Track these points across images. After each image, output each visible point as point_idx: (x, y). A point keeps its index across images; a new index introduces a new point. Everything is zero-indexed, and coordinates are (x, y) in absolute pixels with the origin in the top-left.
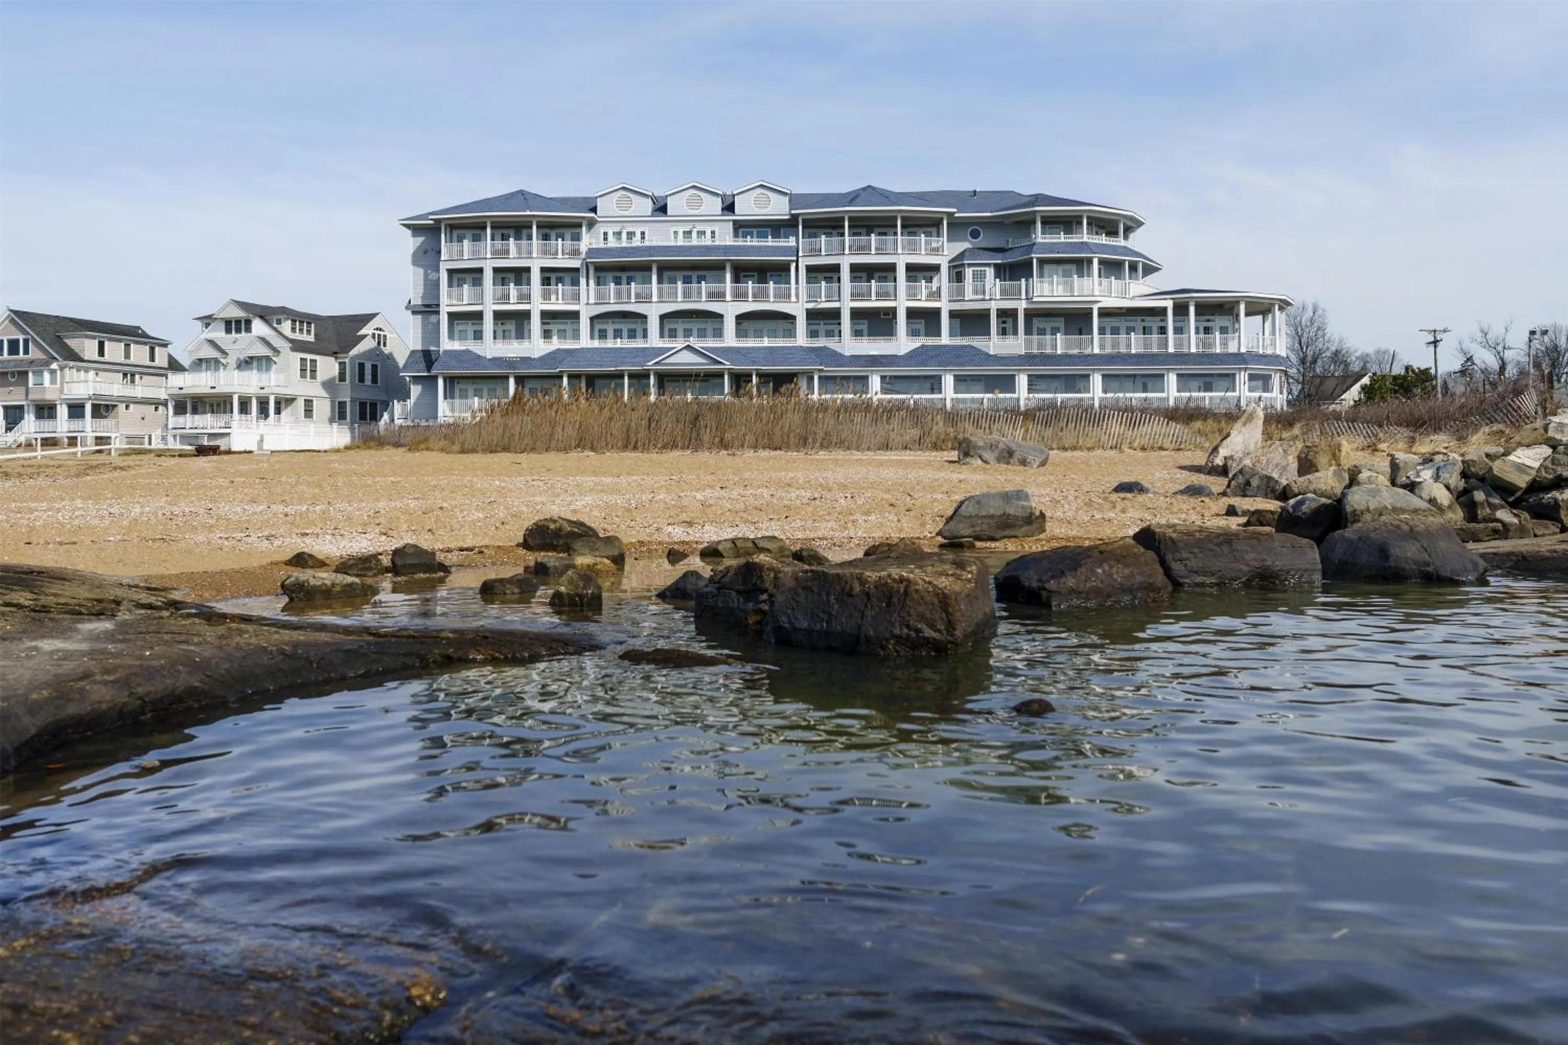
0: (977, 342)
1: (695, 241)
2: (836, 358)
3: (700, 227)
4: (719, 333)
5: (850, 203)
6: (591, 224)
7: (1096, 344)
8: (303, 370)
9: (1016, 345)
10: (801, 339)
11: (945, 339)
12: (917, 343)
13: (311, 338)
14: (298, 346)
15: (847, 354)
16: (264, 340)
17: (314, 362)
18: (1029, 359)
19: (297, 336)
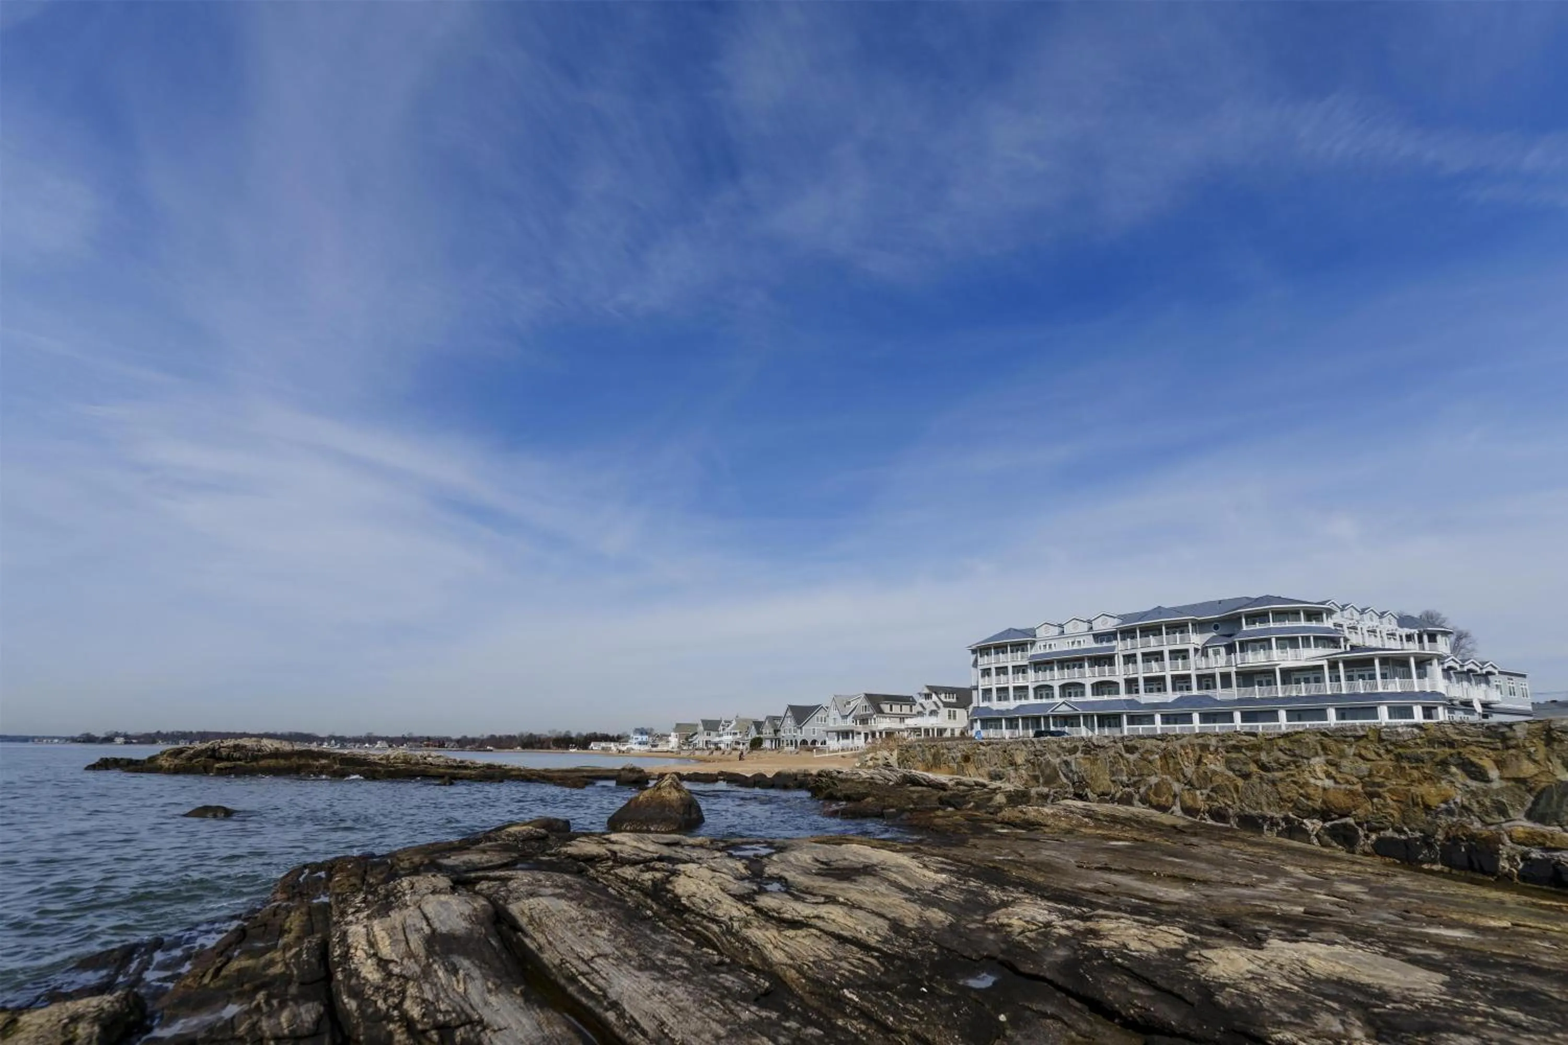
0: (1210, 693)
1: (1076, 647)
2: (1136, 704)
3: (1077, 639)
4: (1083, 694)
5: (1140, 620)
6: (1033, 643)
7: (1280, 691)
8: (950, 716)
9: (1234, 693)
10: (1123, 696)
11: (1195, 692)
12: (1178, 694)
13: (954, 700)
14: (946, 705)
15: (1143, 702)
16: (935, 703)
17: (954, 712)
18: (1240, 701)
19: (948, 700)
